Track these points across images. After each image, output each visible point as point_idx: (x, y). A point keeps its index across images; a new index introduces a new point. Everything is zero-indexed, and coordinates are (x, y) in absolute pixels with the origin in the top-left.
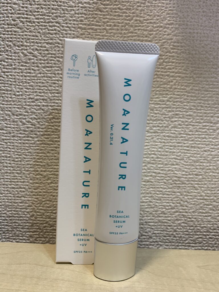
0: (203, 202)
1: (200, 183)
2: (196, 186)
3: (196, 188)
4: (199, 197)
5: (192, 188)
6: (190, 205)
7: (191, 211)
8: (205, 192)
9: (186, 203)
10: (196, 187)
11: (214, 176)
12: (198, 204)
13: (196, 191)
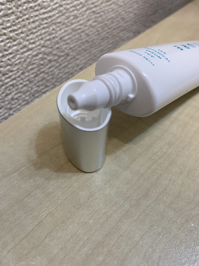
0: (29, 55)
1: (15, 28)
2: (11, 35)
3: (13, 38)
4: (21, 51)
5: (7, 41)
6: (14, 67)
7: (18, 74)
8: (28, 38)
9: (8, 67)
10: (13, 36)
11: (31, 7)
12: (25, 61)
13: (15, 43)
